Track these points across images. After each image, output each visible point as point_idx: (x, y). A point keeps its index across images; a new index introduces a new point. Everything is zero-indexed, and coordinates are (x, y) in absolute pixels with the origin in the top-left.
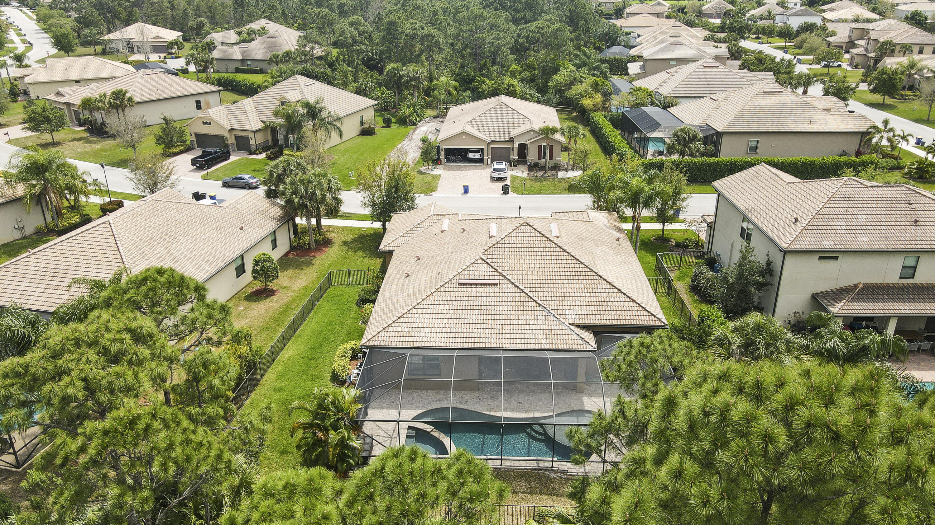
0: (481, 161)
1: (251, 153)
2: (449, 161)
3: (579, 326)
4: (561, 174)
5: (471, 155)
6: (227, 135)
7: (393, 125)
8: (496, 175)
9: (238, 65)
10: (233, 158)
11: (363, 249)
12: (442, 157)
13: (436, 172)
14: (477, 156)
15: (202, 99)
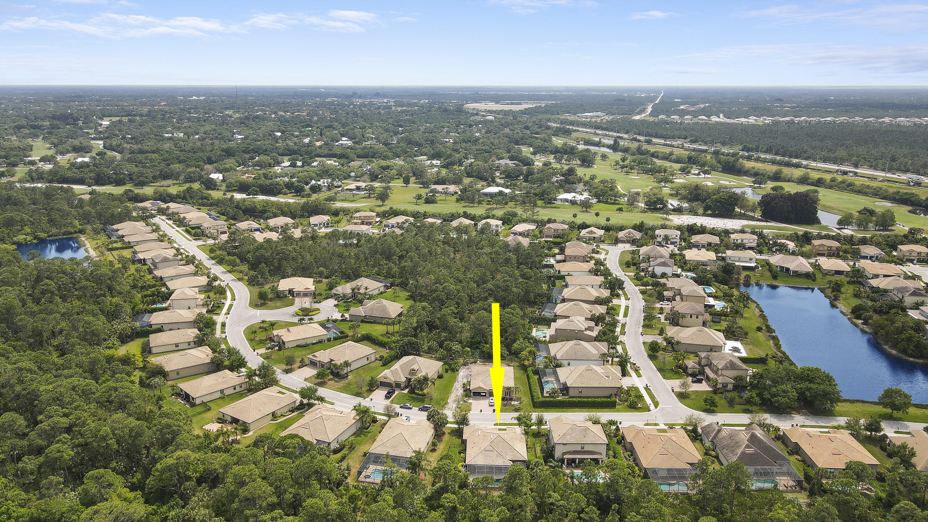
0: (485, 396)
1: (402, 390)
2: (474, 396)
3: (511, 460)
4: (513, 403)
5: (482, 394)
6: (392, 383)
7: (449, 372)
8: (491, 404)
9: (363, 318)
10: (396, 392)
11: (455, 435)
12: (472, 394)
13: (470, 401)
14: (484, 394)
15: (369, 356)
